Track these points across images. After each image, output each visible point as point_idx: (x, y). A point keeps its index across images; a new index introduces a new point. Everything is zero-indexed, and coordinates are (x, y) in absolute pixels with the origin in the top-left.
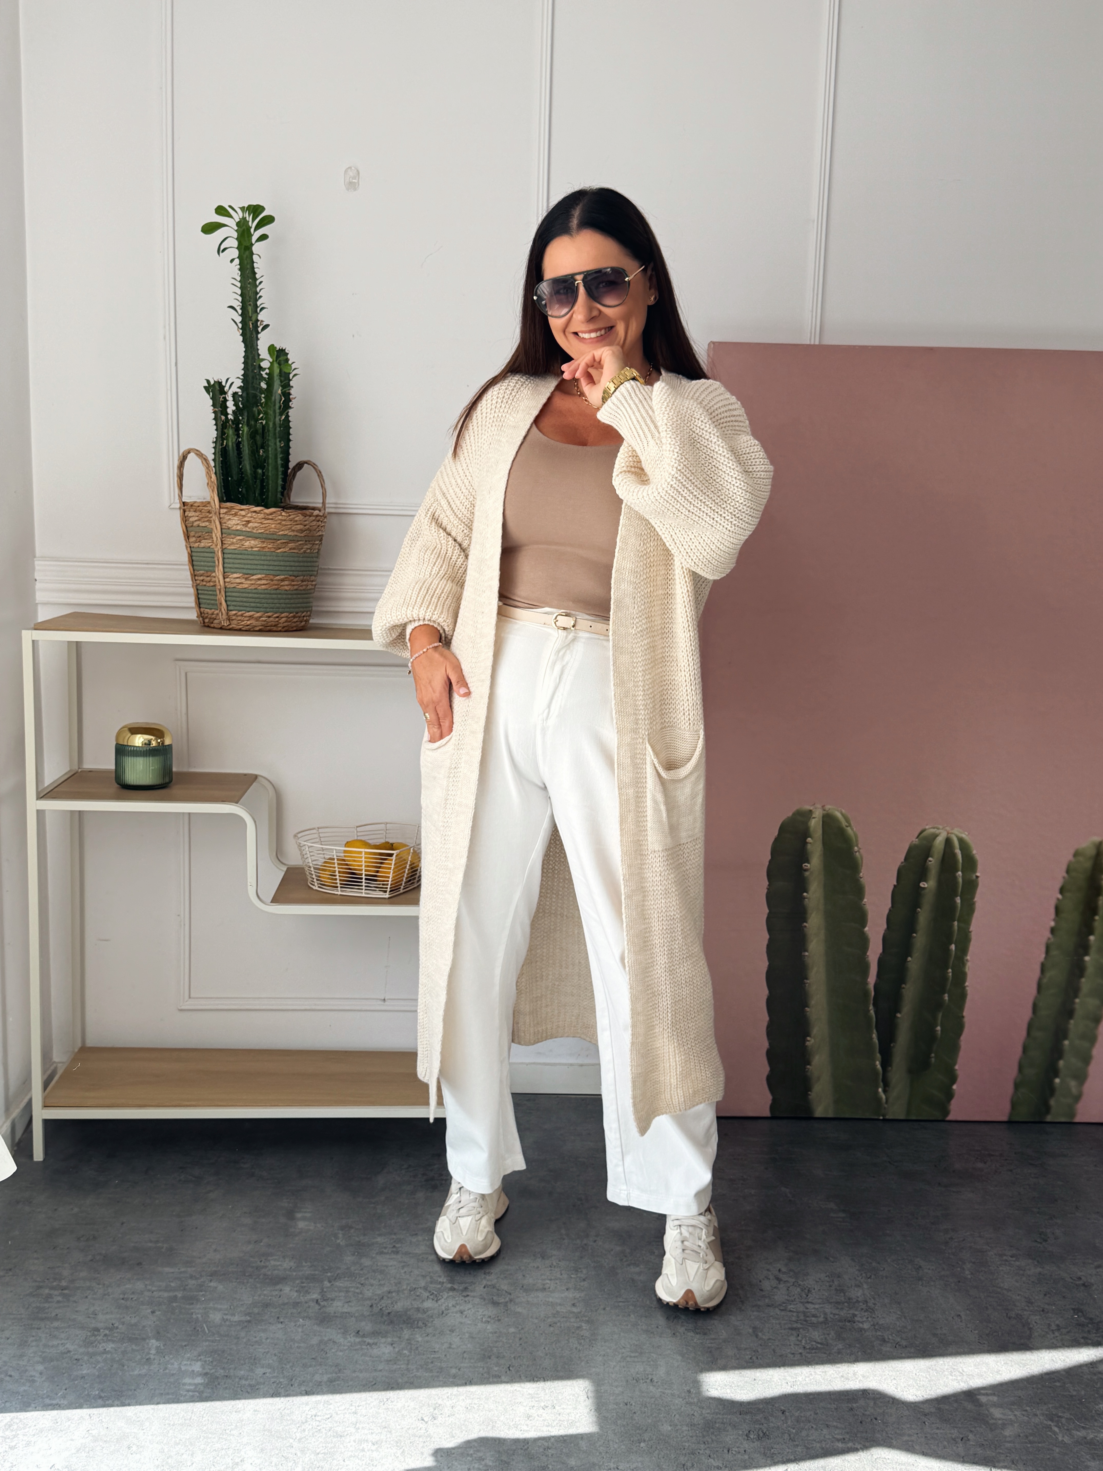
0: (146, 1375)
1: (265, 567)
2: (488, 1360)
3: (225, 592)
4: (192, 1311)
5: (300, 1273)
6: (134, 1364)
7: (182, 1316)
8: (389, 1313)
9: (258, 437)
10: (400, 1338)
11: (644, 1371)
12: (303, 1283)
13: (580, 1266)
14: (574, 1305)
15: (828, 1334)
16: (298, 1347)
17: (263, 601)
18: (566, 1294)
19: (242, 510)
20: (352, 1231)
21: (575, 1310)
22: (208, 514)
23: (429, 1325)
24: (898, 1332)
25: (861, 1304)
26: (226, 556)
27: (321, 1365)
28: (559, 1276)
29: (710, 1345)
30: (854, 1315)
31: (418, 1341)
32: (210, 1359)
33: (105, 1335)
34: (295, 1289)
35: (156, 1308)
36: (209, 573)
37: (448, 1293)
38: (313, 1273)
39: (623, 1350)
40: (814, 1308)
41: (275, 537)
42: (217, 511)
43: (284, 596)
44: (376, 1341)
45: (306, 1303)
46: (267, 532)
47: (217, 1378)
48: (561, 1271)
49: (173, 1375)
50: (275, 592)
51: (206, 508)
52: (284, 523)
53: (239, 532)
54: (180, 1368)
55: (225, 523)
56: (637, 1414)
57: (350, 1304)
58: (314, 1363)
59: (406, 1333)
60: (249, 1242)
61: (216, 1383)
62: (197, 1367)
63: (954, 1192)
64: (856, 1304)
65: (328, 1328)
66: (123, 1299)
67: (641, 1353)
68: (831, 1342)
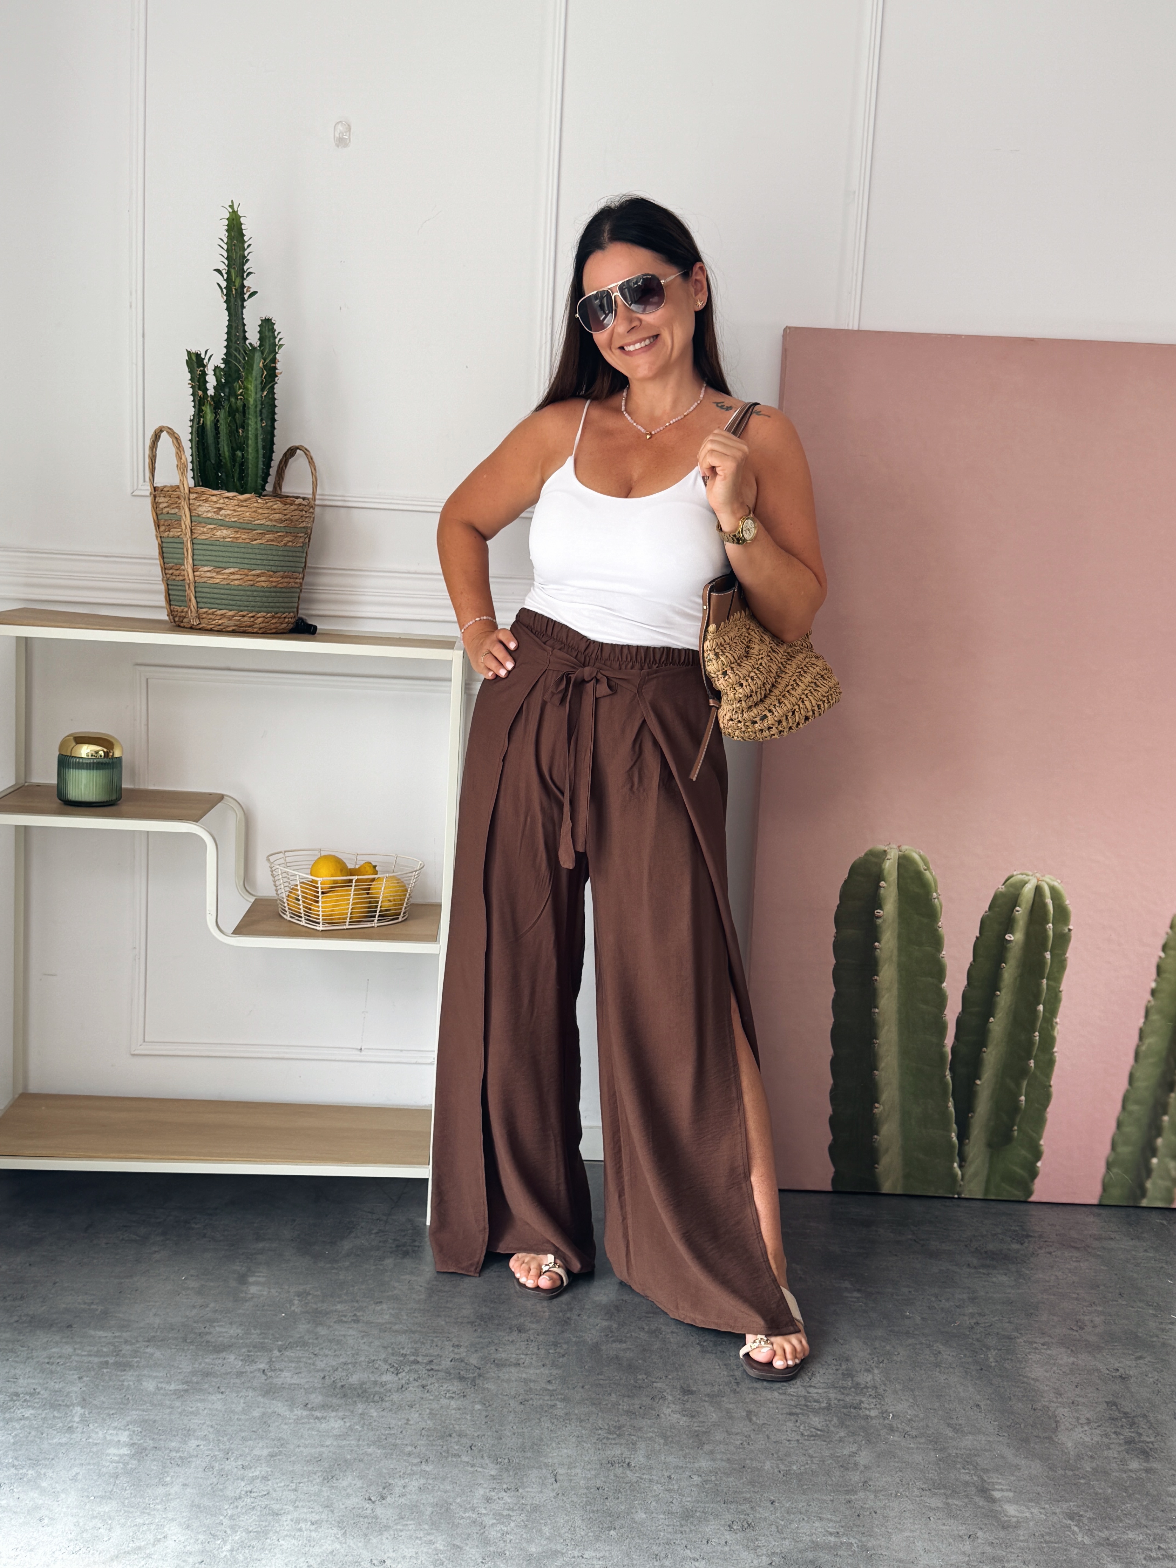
0: (66, 1444)
1: (239, 560)
2: (449, 1438)
3: (195, 587)
4: (124, 1377)
5: (248, 1341)
6: (55, 1432)
7: (111, 1383)
8: (342, 1386)
9: (238, 417)
10: (352, 1412)
11: (622, 1454)
12: (249, 1351)
13: (561, 1341)
14: (549, 1382)
15: (830, 1421)
16: (239, 1420)
17: (237, 598)
18: (542, 1370)
19: (213, 495)
20: (310, 1297)
21: (550, 1387)
22: (177, 500)
23: (387, 1399)
24: (910, 1420)
25: (870, 1390)
26: (196, 547)
27: (262, 1438)
28: (535, 1350)
29: (697, 1429)
30: (861, 1402)
31: (372, 1416)
32: (140, 1429)
33: (25, 1401)
34: (241, 1358)
35: (84, 1373)
36: (178, 566)
37: (410, 1366)
38: (261, 1341)
39: (600, 1432)
40: (817, 1393)
41: (250, 526)
42: (187, 496)
43: (261, 594)
44: (325, 1414)
45: (251, 1372)
46: (241, 521)
47: (145, 1449)
48: (538, 1346)
49: (96, 1444)
50: (250, 588)
51: (175, 493)
52: (260, 511)
53: (210, 520)
54: (105, 1438)
55: (195, 510)
56: (609, 1499)
57: (300, 1375)
58: (254, 1437)
59: (360, 1407)
60: (194, 1307)
61: (144, 1454)
62: (124, 1437)
63: (984, 1274)
64: (865, 1390)
65: (273, 1399)
66: (48, 1363)
67: (619, 1435)
68: (832, 1429)
